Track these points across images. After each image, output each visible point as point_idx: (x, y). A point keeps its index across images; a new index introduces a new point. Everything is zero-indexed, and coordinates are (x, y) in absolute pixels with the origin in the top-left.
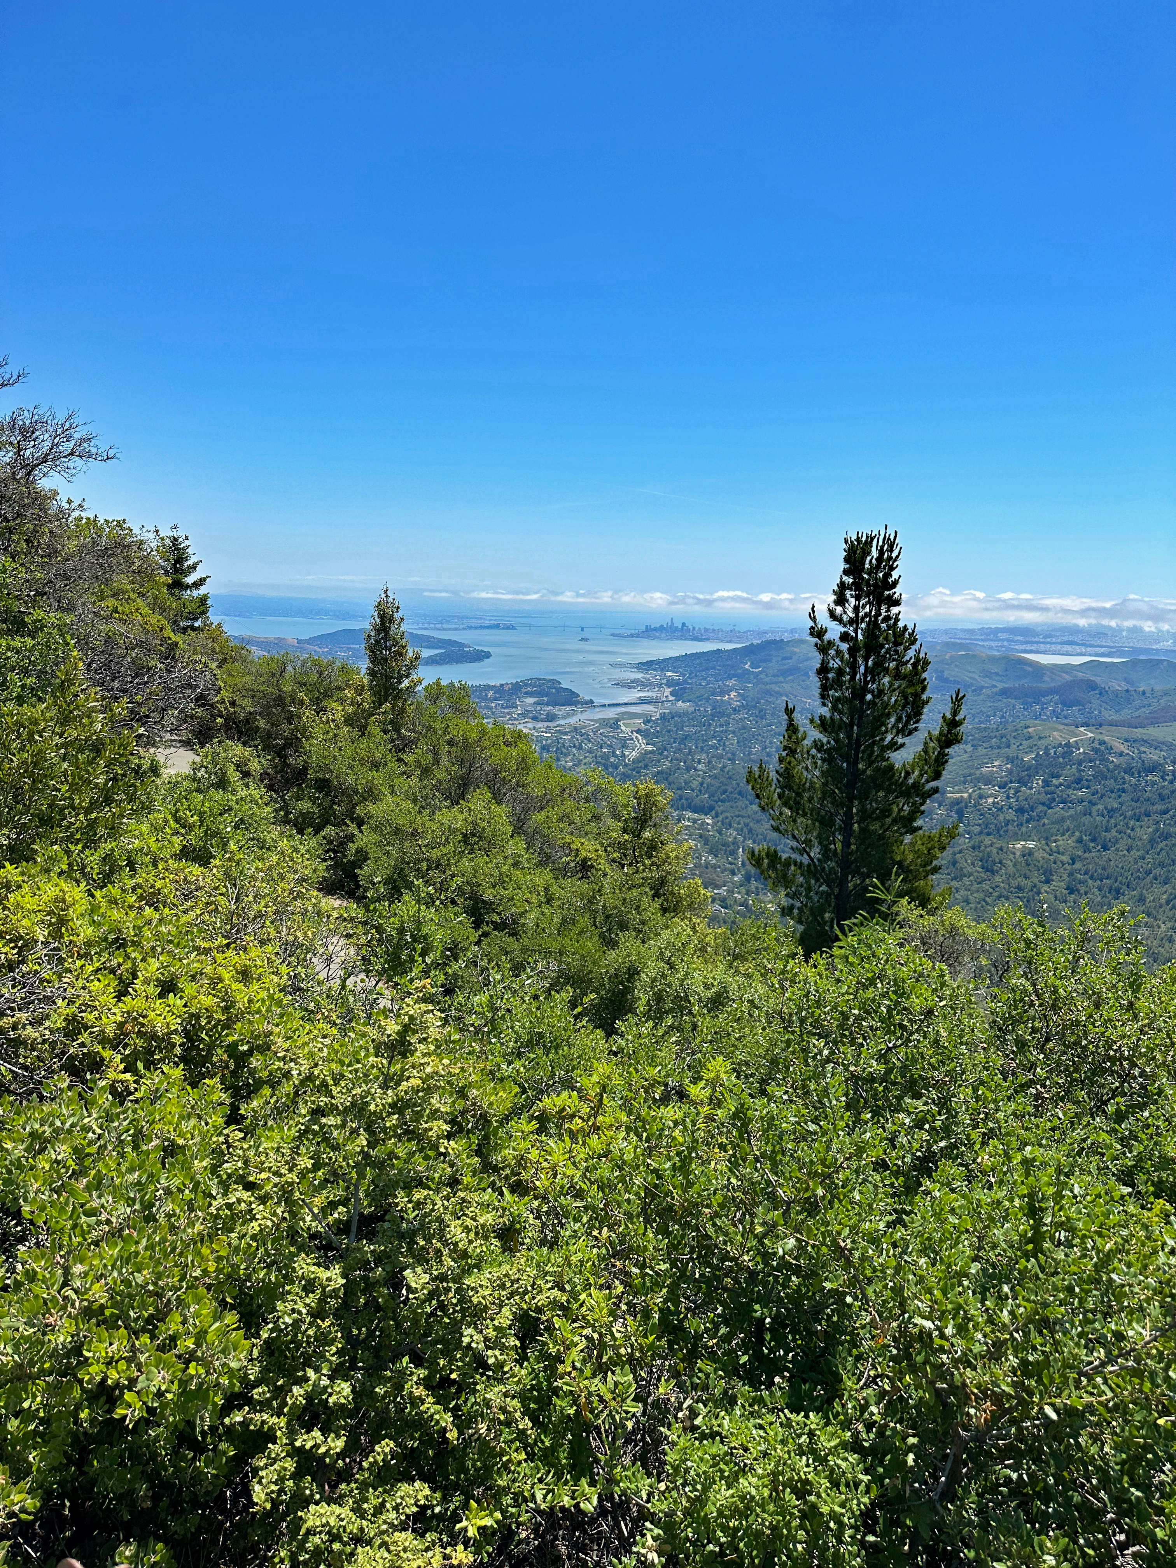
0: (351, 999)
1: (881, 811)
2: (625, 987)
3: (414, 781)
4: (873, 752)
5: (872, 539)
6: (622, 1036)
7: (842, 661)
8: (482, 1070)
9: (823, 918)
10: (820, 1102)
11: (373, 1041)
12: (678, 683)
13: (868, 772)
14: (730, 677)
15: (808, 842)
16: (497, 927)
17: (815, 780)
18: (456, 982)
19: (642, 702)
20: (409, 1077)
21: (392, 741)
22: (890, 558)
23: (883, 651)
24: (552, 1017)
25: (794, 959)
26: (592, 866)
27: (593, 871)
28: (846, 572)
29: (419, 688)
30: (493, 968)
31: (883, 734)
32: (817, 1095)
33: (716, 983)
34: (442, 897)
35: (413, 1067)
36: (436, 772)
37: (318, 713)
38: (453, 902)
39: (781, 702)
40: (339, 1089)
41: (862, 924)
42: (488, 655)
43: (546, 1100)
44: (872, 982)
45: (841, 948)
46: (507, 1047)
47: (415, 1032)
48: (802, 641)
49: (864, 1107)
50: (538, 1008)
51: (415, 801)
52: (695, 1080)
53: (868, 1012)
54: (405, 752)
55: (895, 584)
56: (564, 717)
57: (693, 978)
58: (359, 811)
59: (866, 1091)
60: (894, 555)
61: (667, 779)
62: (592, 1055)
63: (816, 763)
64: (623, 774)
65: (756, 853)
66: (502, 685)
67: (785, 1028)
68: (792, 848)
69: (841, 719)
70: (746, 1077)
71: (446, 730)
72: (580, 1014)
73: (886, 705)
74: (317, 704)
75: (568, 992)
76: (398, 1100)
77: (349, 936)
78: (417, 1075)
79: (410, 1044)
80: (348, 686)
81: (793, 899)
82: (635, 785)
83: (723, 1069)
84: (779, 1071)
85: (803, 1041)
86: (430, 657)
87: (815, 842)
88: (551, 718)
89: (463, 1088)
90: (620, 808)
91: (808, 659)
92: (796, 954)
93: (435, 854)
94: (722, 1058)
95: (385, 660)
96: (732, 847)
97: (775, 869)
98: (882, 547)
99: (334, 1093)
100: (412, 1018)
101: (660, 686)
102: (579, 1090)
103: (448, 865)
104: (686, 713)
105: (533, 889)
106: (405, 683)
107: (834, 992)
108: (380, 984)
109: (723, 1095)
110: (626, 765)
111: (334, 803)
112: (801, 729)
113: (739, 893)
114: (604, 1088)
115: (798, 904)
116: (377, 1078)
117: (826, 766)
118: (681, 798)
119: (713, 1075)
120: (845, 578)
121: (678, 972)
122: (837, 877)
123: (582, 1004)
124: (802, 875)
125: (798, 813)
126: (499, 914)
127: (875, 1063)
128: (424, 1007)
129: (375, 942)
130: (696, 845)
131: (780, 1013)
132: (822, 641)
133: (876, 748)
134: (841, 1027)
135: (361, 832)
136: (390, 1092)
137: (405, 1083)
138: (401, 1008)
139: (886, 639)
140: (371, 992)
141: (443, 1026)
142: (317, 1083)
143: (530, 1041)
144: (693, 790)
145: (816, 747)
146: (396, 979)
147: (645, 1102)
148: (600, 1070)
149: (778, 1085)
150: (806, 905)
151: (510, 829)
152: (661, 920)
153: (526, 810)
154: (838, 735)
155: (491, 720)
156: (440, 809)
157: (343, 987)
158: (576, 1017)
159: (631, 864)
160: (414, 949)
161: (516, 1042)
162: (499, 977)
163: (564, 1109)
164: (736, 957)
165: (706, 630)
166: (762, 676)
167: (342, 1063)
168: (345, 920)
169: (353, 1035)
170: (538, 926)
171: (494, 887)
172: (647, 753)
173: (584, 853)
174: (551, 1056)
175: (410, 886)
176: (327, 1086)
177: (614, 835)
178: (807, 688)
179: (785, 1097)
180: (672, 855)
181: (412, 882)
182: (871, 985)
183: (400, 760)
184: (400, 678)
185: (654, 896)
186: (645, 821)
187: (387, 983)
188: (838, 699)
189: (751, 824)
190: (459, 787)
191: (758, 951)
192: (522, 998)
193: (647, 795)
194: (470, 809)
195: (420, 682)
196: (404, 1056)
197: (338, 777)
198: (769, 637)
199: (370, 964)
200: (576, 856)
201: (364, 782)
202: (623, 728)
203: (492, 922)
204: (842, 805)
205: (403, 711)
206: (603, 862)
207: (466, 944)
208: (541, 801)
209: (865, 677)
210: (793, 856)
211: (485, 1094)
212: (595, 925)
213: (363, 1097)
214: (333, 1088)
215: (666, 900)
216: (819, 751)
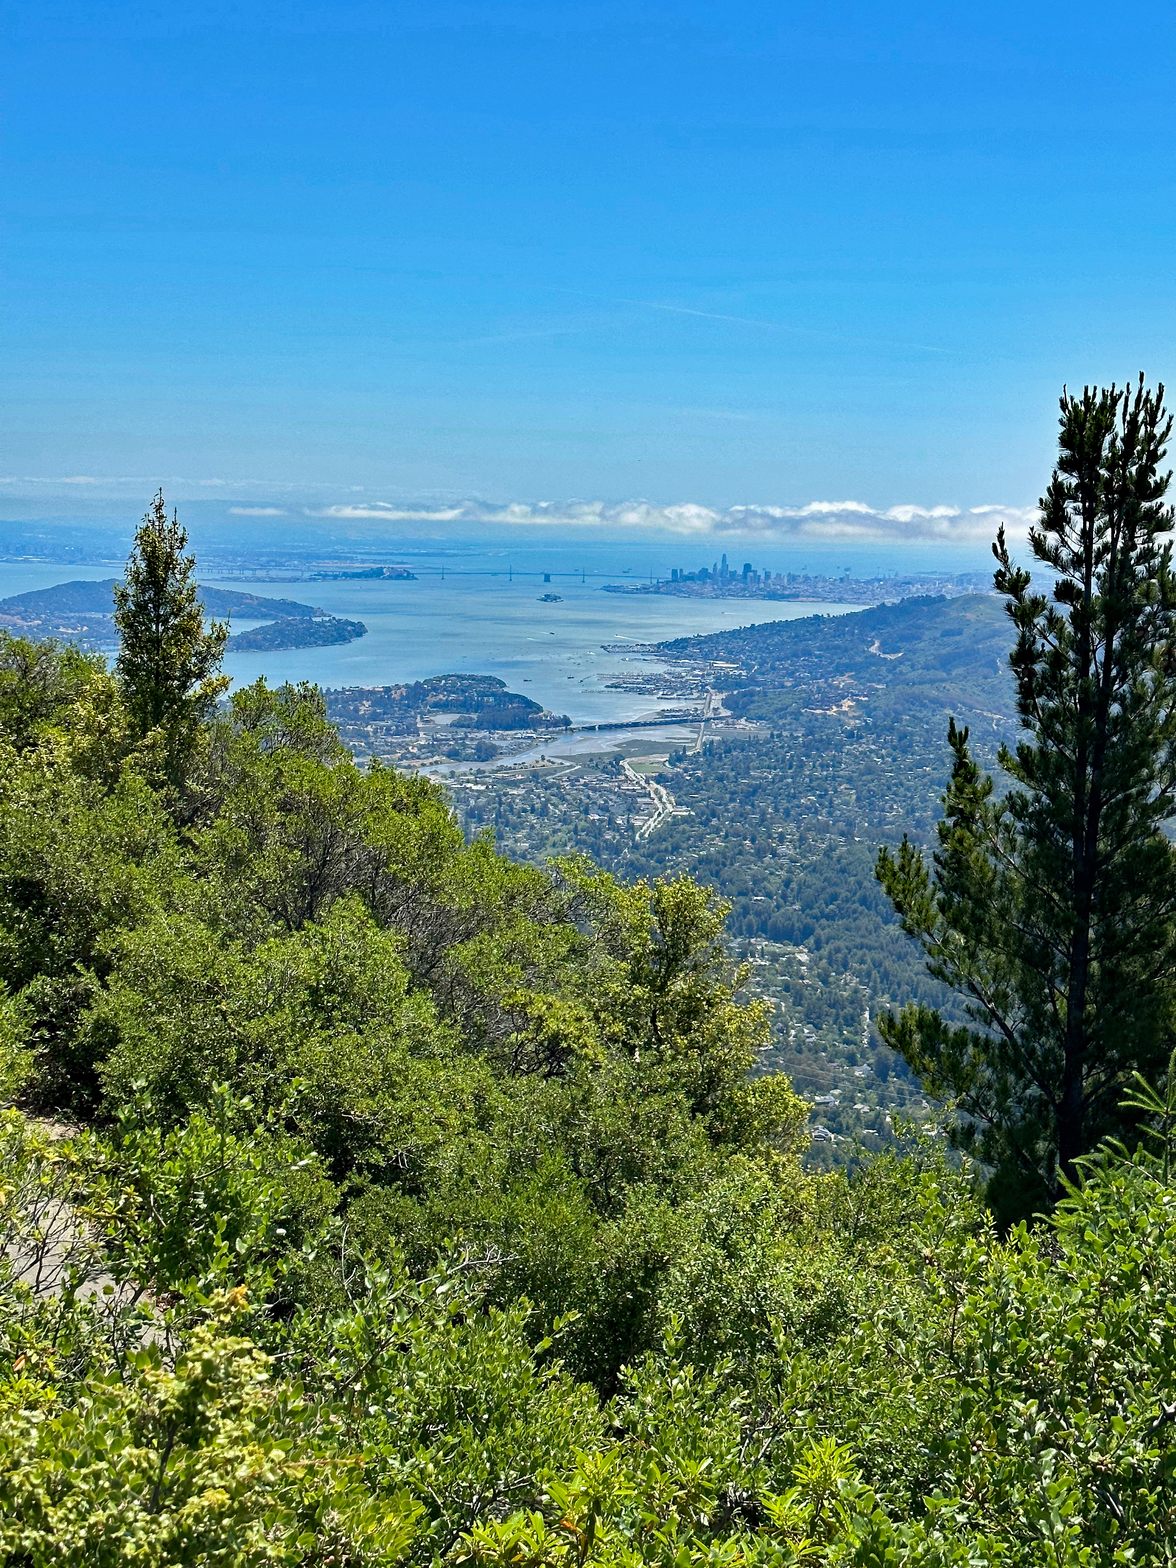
0: (85, 1328)
1: (1145, 936)
2: (638, 1296)
3: (213, 884)
4: (1125, 817)
5: (1115, 401)
6: (633, 1397)
7: (1060, 638)
8: (351, 1471)
9: (1032, 1151)
10: (1032, 1527)
11: (131, 1414)
12: (738, 684)
13: (1117, 858)
14: (840, 670)
15: (1001, 998)
16: (379, 1175)
17: (1013, 874)
18: (297, 1290)
19: (667, 720)
20: (203, 1488)
21: (169, 802)
22: (1150, 437)
23: (1141, 619)
24: (490, 1359)
25: (976, 1236)
26: (570, 1051)
27: (572, 1059)
28: (1065, 465)
29: (223, 697)
30: (372, 1261)
31: (1144, 782)
32: (1026, 1513)
33: (820, 1286)
34: (270, 1118)
35: (212, 1466)
36: (256, 864)
37: (20, 750)
38: (291, 1126)
39: (940, 720)
40: (60, 1513)
41: (1111, 1164)
42: (359, 630)
43: (480, 1531)
44: (1131, 1282)
45: (1070, 1211)
46: (401, 1422)
47: (215, 1394)
48: (979, 599)
49: (1119, 1535)
50: (463, 1343)
51: (213, 923)
52: (780, 1487)
53: (1124, 1343)
54: (194, 825)
55: (1160, 488)
56: (514, 751)
57: (774, 1275)
58: (101, 944)
59: (1124, 1503)
60: (1158, 431)
61: (717, 874)
62: (571, 1436)
63: (1012, 841)
64: (631, 864)
65: (898, 1021)
66: (387, 690)
67: (959, 1377)
68: (969, 1011)
69: (1061, 753)
70: (884, 1478)
71: (276, 782)
72: (547, 1352)
73: (1149, 725)
74: (19, 732)
75: (522, 1308)
76: (182, 1535)
77: (79, 1199)
78: (217, 1481)
79: (205, 1420)
80: (80, 694)
81: (971, 1112)
82: (654, 886)
83: (836, 1463)
84: (949, 1464)
85: (996, 1402)
86: (244, 635)
87: (1015, 999)
88: (486, 753)
89: (313, 1507)
90: (625, 934)
91: (995, 634)
92: (981, 1225)
93: (254, 1029)
94: (833, 1439)
95: (156, 642)
96: (849, 1010)
97: (935, 1053)
98: (1135, 415)
99: (52, 1521)
100: (209, 1366)
101: (703, 688)
102: (547, 1510)
103: (281, 1051)
104: (753, 743)
105: (452, 1099)
106: (196, 688)
107: (1055, 1302)
108: (143, 1298)
109: (836, 1514)
110: (636, 847)
111: (52, 930)
112: (982, 773)
113: (865, 1101)
114: (596, 1506)
115: (984, 1124)
116: (138, 1489)
117: (1032, 846)
118: (746, 910)
119: (817, 1473)
120: (1062, 477)
121: (745, 1264)
122: (1059, 1069)
123: (551, 1332)
124: (990, 1064)
125: (979, 941)
126: (383, 1150)
127: (1140, 1448)
128: (233, 1343)
129: (133, 1212)
130: (777, 1007)
131: (949, 1347)
132: (1020, 599)
133: (1131, 811)
134: (1071, 1372)
135: (105, 986)
136: (164, 1518)
137: (194, 1499)
138: (188, 1347)
139: (1147, 595)
140: (125, 1313)
141: (271, 1381)
142: (18, 1500)
143: (447, 1409)
144: (769, 895)
145: (1012, 808)
146: (176, 1286)
147: (680, 1532)
148: (589, 1467)
149: (946, 1494)
150: (998, 1126)
151: (404, 978)
152: (707, 1158)
153: (437, 939)
154: (1055, 784)
155: (367, 760)
156: (264, 940)
157: (69, 1303)
158: (541, 1360)
159: (647, 1047)
160: (213, 1225)
161: (418, 1412)
162: (383, 1279)
163: (516, 1549)
164: (861, 1232)
165: (793, 578)
166: (903, 668)
167: (68, 1460)
168: (72, 1166)
169: (87, 1402)
170: (461, 1173)
171: (373, 1094)
172: (676, 822)
173: (552, 1025)
174: (489, 1440)
175: (202, 1094)
176: (37, 1507)
177: (615, 987)
178: (993, 691)
179: (962, 1518)
180: (732, 1027)
181: (208, 1088)
182: (1129, 1286)
183: (185, 842)
184: (187, 676)
185: (693, 1110)
186: (676, 959)
187: (158, 1294)
188: (1054, 715)
189: (887, 963)
190: (303, 892)
191: (903, 1221)
192: (430, 1322)
193: (678, 905)
194: (324, 939)
195: (225, 685)
196: (193, 1442)
197: (59, 876)
198: (916, 591)
199: (122, 1254)
200: (538, 1030)
201: (112, 885)
202: (630, 773)
203: (370, 1166)
204: (1066, 923)
205: (188, 744)
206: (590, 1041)
207: (316, 1212)
208: (466, 920)
209: (1107, 671)
210: (972, 1026)
211: (356, 1519)
212: (576, 1169)
213: (110, 1529)
214: (50, 1511)
215: (719, 1117)
216: (1019, 816)
